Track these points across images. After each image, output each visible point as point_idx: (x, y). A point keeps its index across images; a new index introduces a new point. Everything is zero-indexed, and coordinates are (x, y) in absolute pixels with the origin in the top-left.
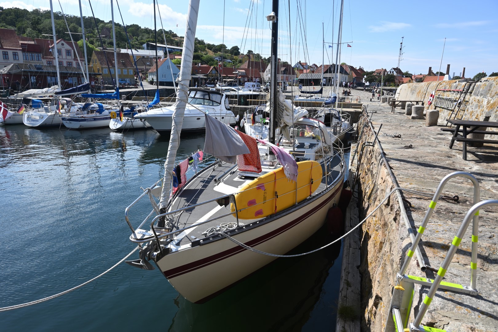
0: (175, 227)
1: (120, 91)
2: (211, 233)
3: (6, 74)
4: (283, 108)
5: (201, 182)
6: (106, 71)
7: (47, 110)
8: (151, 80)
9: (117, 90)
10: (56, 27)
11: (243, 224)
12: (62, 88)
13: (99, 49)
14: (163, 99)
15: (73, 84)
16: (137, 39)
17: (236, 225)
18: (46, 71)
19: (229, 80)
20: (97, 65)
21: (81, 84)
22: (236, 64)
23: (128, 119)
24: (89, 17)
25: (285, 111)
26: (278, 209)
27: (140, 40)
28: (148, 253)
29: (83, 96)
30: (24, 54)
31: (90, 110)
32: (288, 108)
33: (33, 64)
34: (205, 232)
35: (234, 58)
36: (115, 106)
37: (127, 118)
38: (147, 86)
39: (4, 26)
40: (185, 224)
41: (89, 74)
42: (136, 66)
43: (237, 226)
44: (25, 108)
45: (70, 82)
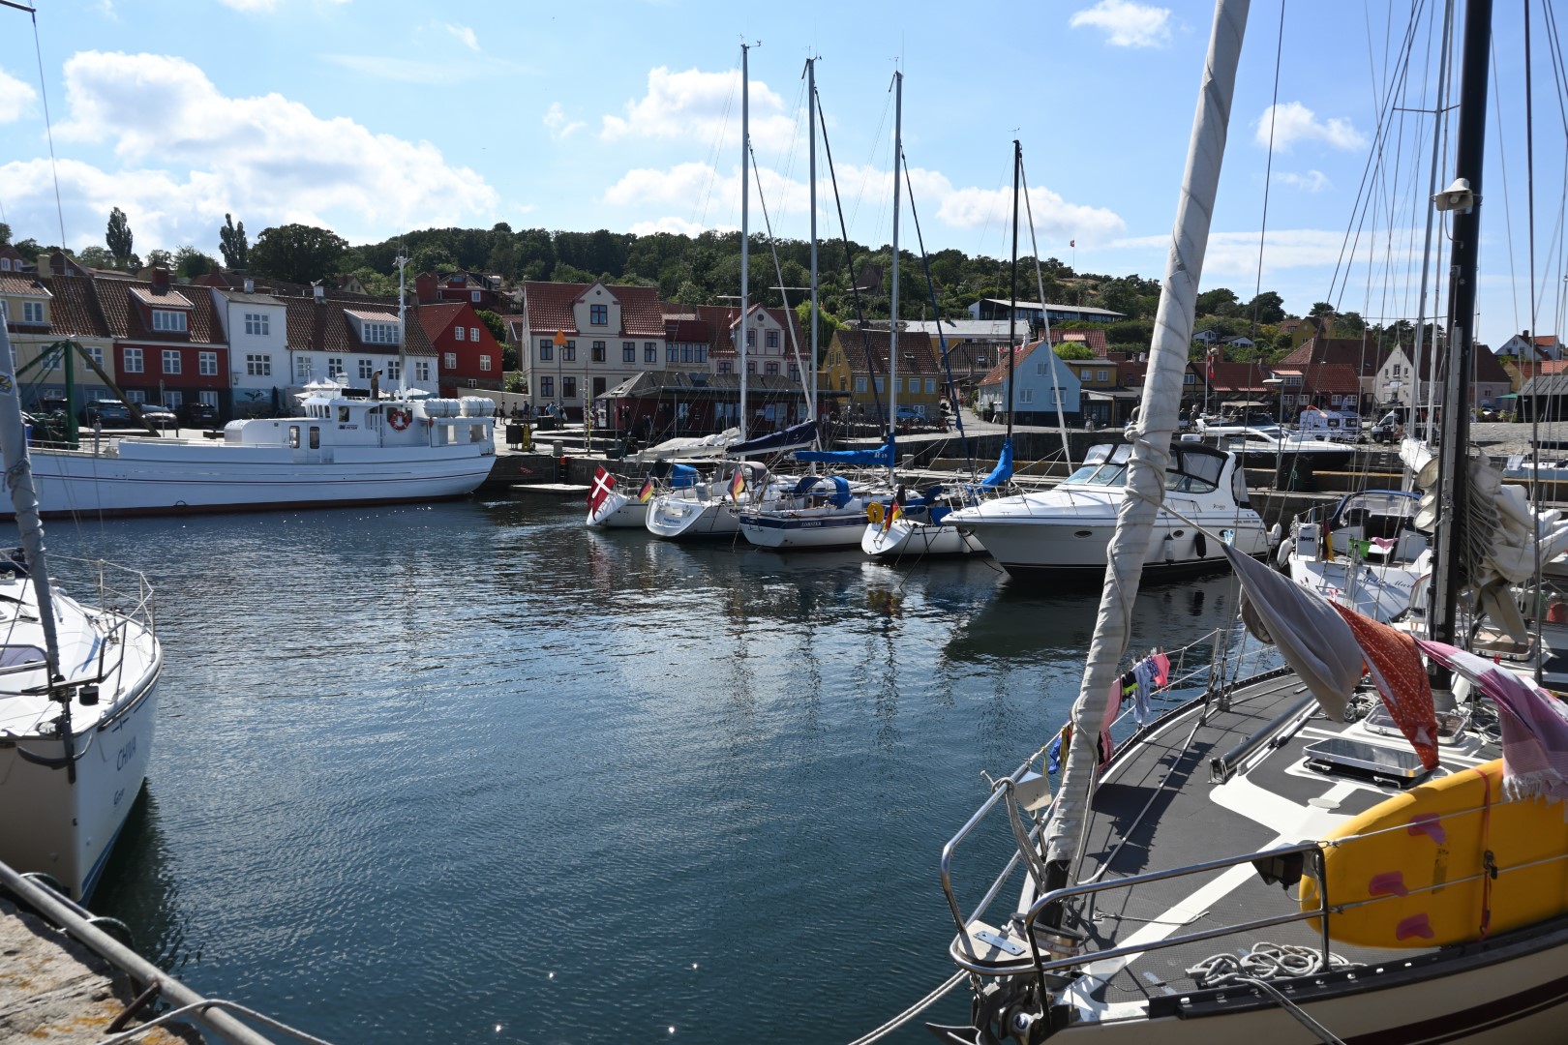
0: (1083, 922)
1: (899, 439)
2: (1222, 977)
3: (625, 398)
4: (1492, 518)
5: (1162, 761)
6: (862, 386)
7: (702, 495)
8: (987, 407)
9: (889, 440)
10: (749, 273)
11: (1347, 962)
12: (750, 435)
13: (849, 324)
14: (1024, 465)
15: (774, 423)
16: (954, 292)
17: (1315, 959)
18: (716, 389)
19: (1241, 404)
20: (840, 369)
21: (796, 424)
22: (1271, 351)
23: (915, 526)
24: (830, 240)
25: (1501, 529)
26: (1497, 921)
27: (962, 293)
28: (1002, 1011)
29: (799, 456)
30: (669, 346)
31: (812, 497)
32: (1513, 518)
33: (687, 373)
34: (1196, 969)
35: (1263, 331)
36: (878, 487)
37: (911, 523)
38: (976, 428)
39: (632, 280)
40: (1119, 919)
41: (819, 395)
42: (948, 368)
43: (1319, 964)
44: (656, 486)
45: (769, 417)
